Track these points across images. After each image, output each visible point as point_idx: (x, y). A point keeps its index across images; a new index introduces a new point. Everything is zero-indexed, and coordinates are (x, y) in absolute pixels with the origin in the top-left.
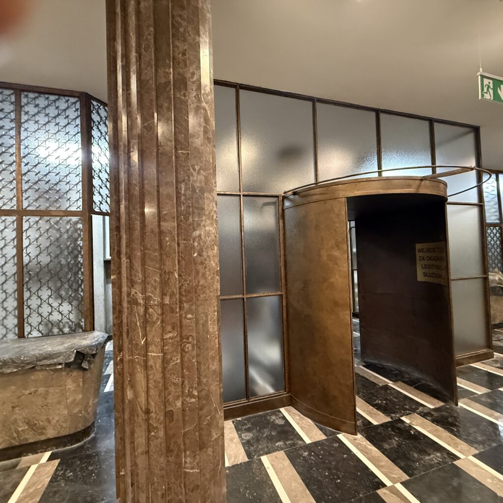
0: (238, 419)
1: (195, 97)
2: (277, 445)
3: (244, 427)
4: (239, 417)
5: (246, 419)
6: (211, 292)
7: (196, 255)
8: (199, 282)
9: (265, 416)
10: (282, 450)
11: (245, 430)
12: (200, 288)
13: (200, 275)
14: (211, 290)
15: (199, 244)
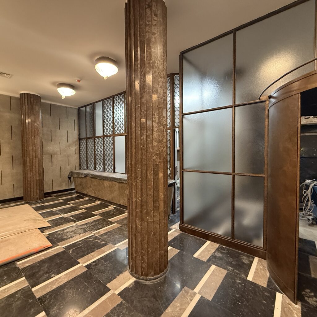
0: (223, 246)
1: (143, 81)
2: (228, 267)
3: (221, 251)
4: (224, 245)
5: (227, 249)
6: (150, 162)
7: (142, 146)
8: (143, 157)
9: (241, 254)
10: (227, 270)
11: (221, 252)
12: (143, 159)
13: (143, 154)
14: (150, 161)
15: (143, 142)
